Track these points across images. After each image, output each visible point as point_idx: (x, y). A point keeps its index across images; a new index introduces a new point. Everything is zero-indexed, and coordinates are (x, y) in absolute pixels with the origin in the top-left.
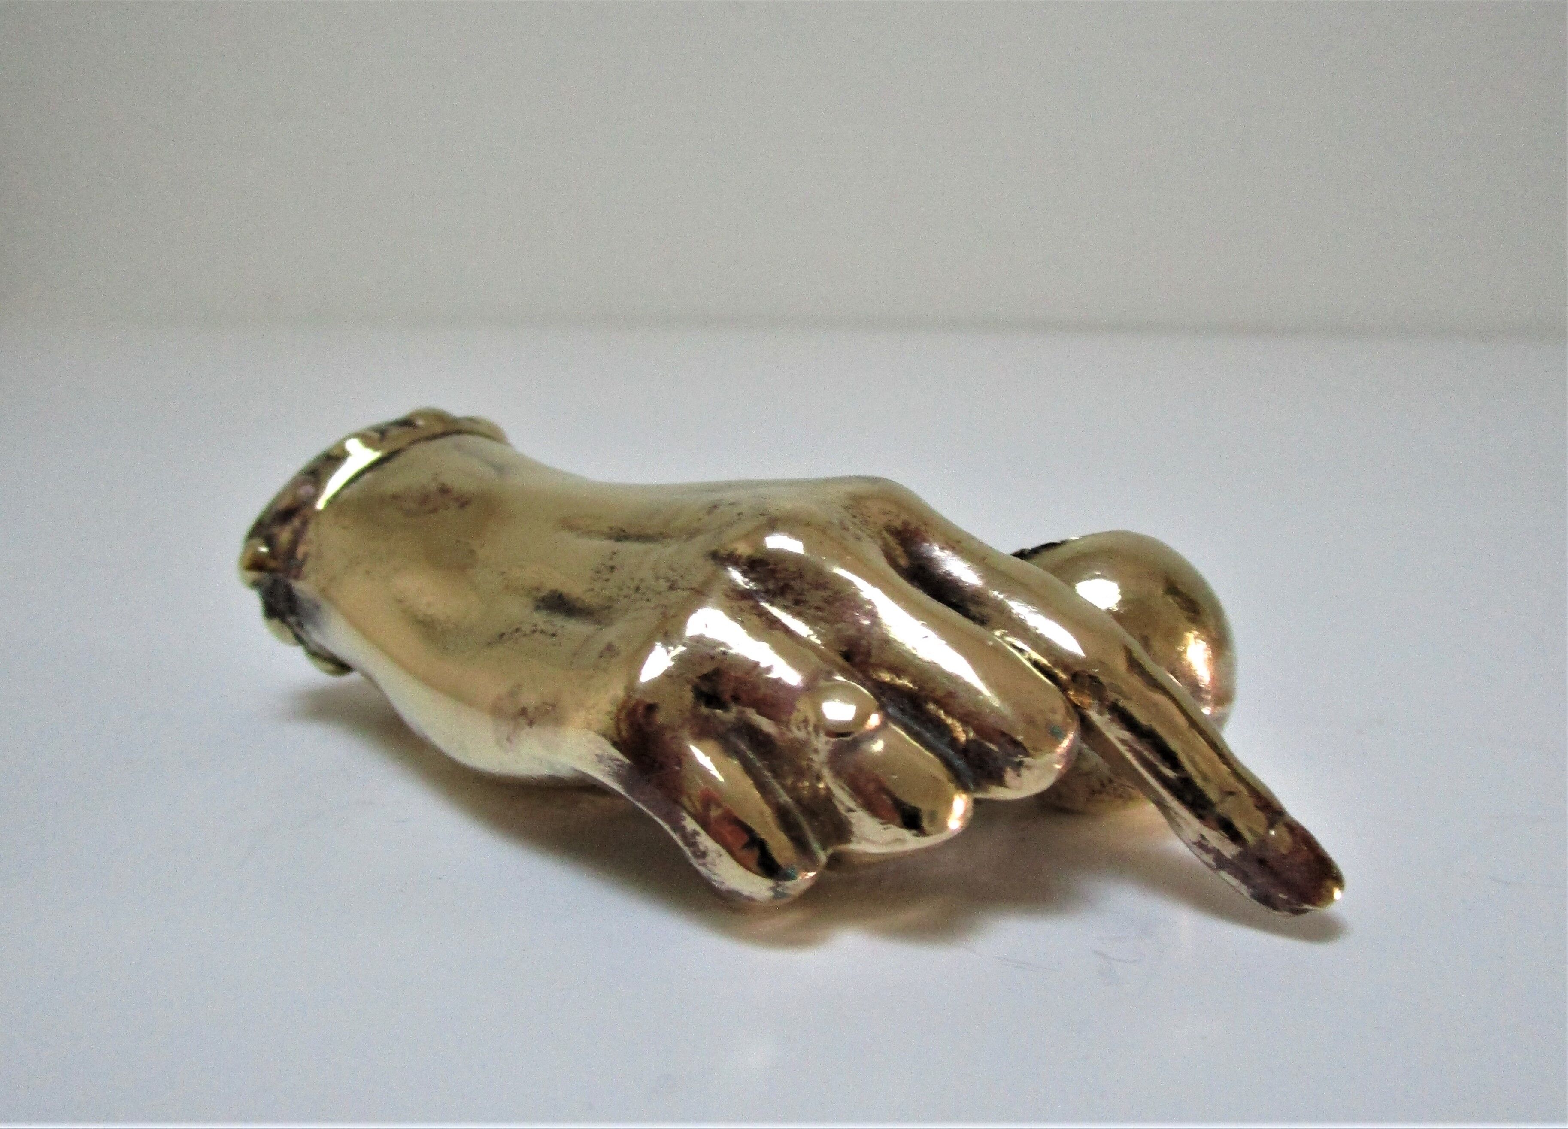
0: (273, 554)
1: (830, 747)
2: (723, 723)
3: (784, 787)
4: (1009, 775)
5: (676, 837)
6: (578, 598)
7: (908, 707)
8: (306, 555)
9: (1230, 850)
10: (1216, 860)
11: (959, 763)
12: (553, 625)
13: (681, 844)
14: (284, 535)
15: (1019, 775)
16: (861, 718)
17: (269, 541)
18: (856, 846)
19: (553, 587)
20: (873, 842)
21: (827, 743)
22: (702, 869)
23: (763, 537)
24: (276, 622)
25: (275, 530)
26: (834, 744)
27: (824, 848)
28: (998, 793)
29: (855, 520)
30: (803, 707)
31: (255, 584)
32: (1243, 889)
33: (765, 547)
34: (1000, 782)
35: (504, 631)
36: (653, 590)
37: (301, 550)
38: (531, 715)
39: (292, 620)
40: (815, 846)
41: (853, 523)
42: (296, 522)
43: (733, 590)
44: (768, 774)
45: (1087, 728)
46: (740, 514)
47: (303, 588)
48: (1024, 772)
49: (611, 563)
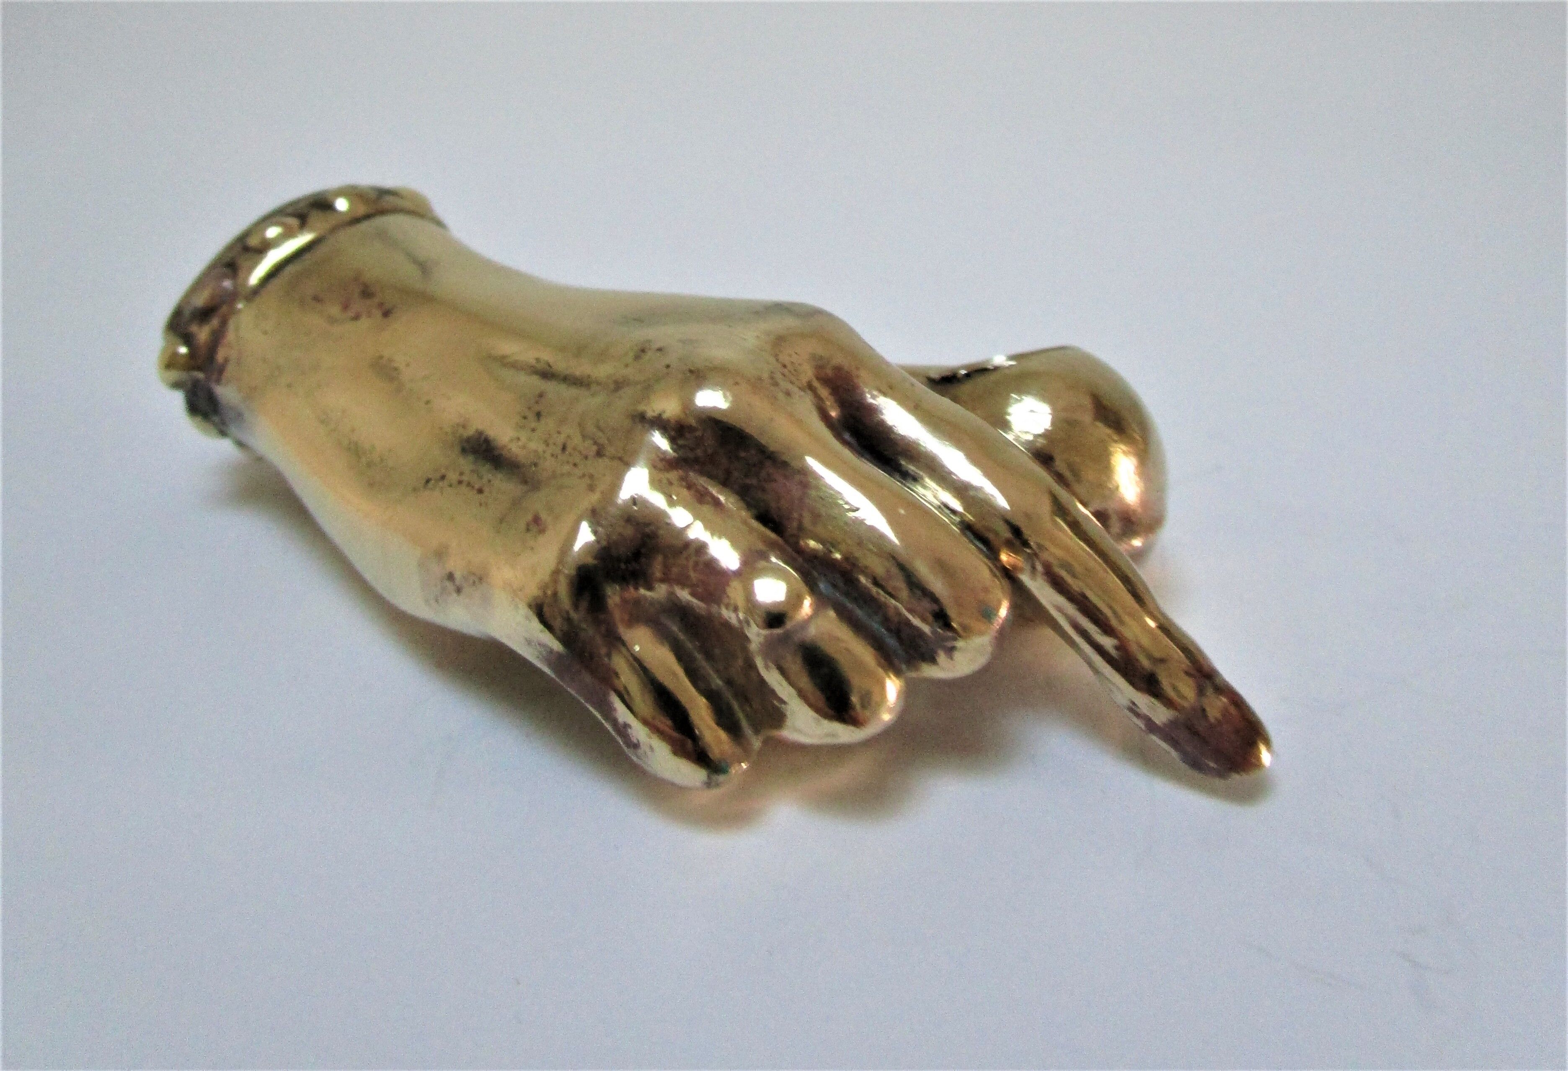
0: (192, 355)
1: (761, 639)
2: (652, 603)
3: (717, 671)
4: (942, 657)
5: (609, 727)
6: (505, 446)
7: (841, 584)
8: (226, 360)
9: (1161, 715)
10: (1146, 725)
11: (891, 642)
12: (480, 477)
13: (613, 733)
14: (203, 334)
15: (952, 659)
16: (795, 600)
17: (187, 339)
18: (788, 733)
19: (480, 427)
20: (805, 734)
21: (758, 635)
22: (634, 758)
23: (693, 394)
24: (199, 419)
25: (194, 328)
26: (766, 637)
27: (757, 731)
28: (929, 671)
29: (786, 371)
30: (735, 592)
31: (176, 385)
32: (1174, 753)
33: (694, 404)
34: (932, 659)
35: (430, 476)
36: (580, 452)
37: (220, 356)
38: (458, 582)
39: (216, 419)
40: (747, 730)
41: (784, 375)
42: (215, 322)
43: (662, 460)
44: (699, 656)
45: (1019, 591)
46: (668, 366)
47: (226, 393)
48: (957, 655)
49: (537, 408)
